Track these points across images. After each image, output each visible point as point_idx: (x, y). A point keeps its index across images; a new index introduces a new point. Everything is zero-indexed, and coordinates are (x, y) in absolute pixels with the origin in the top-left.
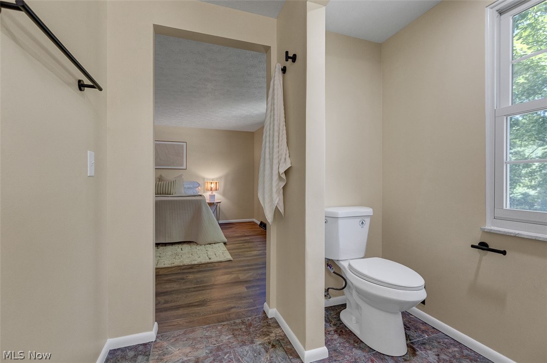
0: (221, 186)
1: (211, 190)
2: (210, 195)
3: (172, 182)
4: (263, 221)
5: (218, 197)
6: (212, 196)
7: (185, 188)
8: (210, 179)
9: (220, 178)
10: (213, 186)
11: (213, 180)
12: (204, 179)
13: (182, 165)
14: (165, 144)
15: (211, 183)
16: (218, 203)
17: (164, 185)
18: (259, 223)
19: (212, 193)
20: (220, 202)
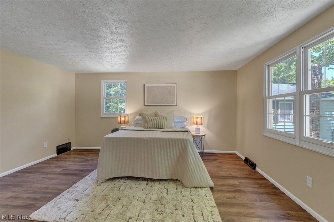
0: (205, 121)
1: (197, 124)
2: (195, 128)
3: (164, 117)
4: (248, 157)
5: (203, 130)
6: (198, 130)
7: (175, 122)
8: (195, 114)
9: (205, 113)
10: (199, 120)
11: (198, 114)
12: (191, 114)
13: (173, 102)
14: (161, 86)
15: (197, 118)
16: (203, 136)
17: (160, 119)
18: (243, 158)
19: (198, 126)
20: (204, 135)
